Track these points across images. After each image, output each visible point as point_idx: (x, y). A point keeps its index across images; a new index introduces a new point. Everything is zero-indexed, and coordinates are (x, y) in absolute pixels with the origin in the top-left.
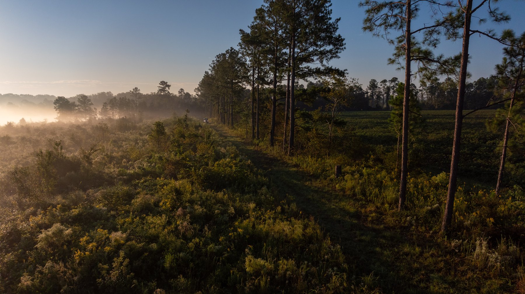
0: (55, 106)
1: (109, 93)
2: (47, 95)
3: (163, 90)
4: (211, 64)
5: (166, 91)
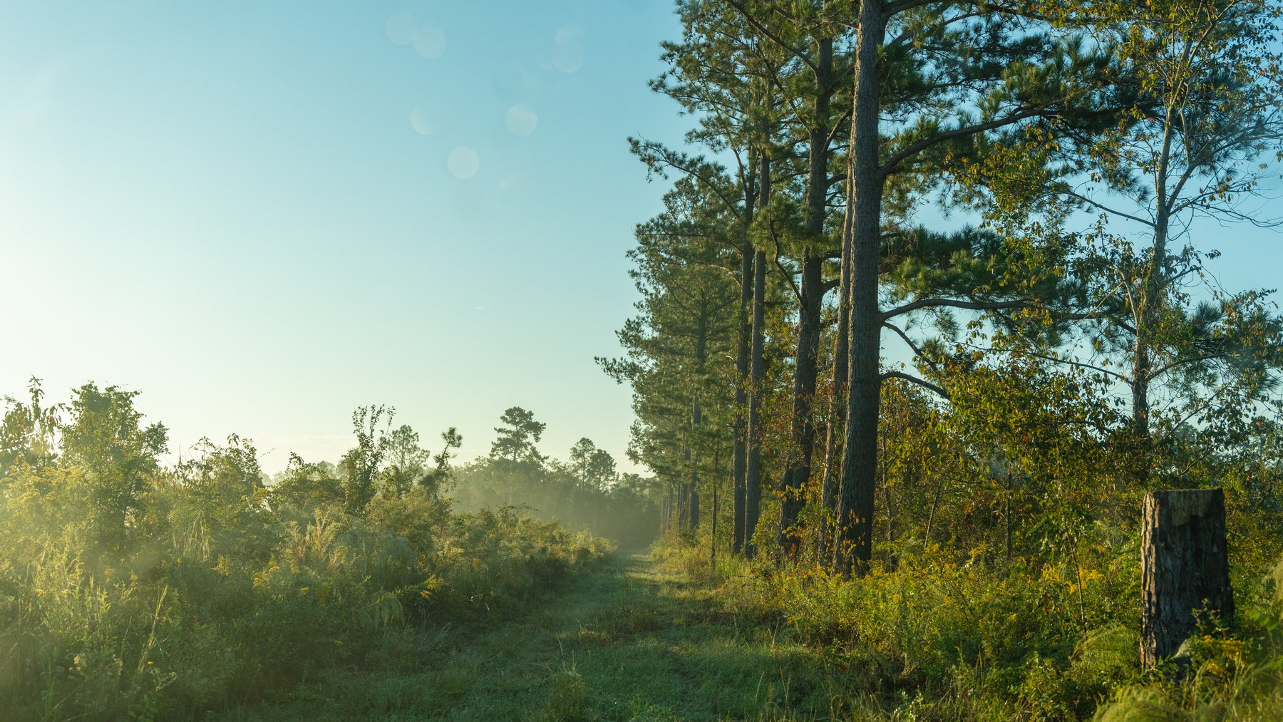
3: (513, 442)
5: (525, 446)
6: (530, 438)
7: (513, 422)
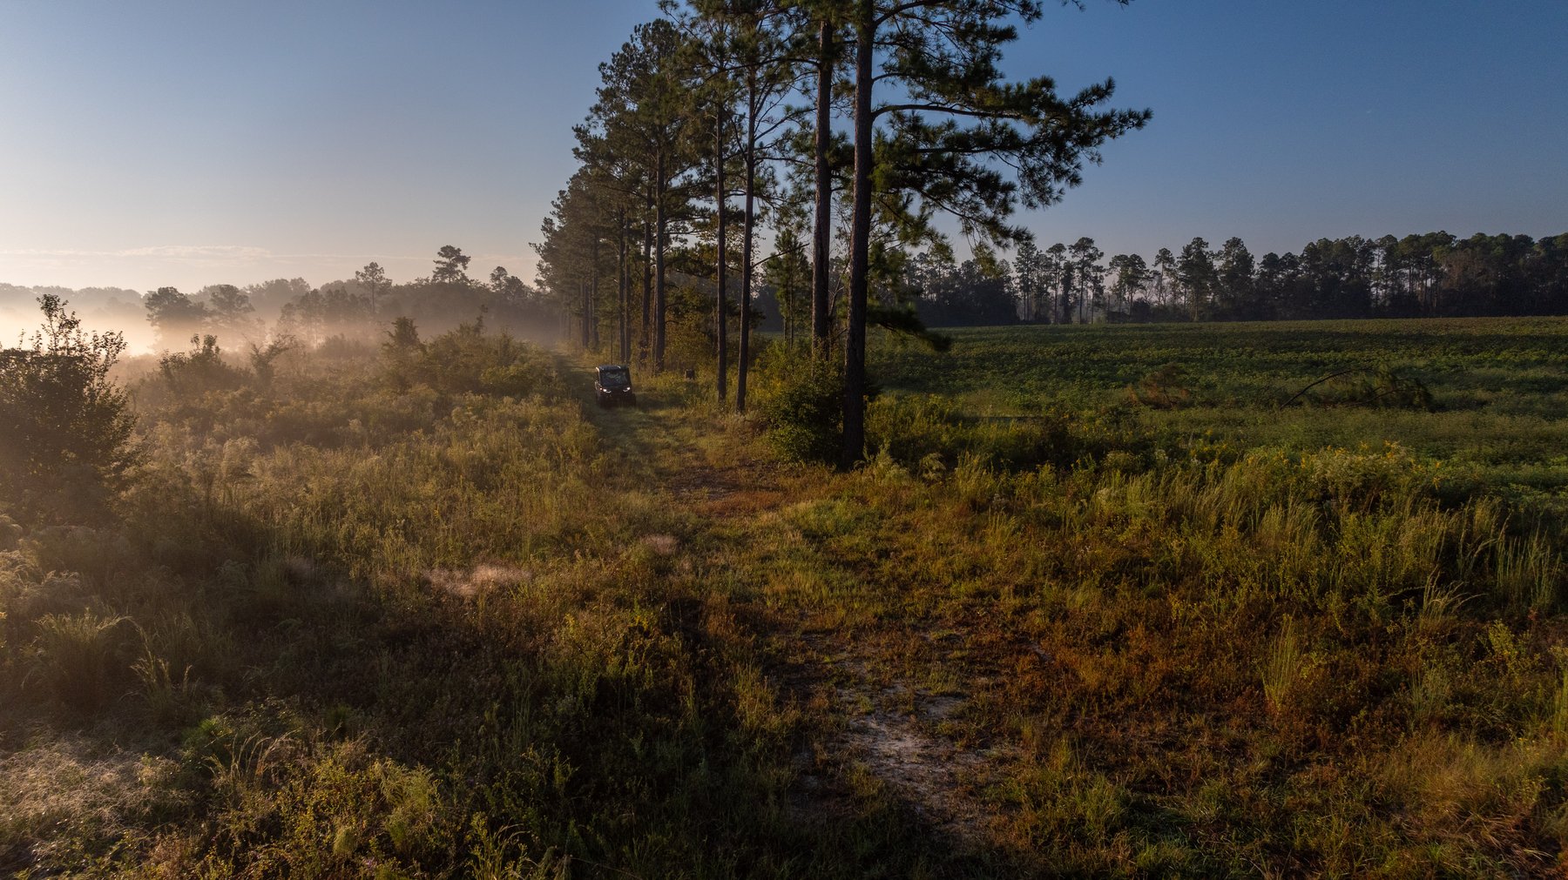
0: (151, 313)
1: (298, 283)
2: (113, 288)
3: (448, 270)
4: (556, 200)
5: (457, 272)
6: (460, 267)
7: (446, 256)
